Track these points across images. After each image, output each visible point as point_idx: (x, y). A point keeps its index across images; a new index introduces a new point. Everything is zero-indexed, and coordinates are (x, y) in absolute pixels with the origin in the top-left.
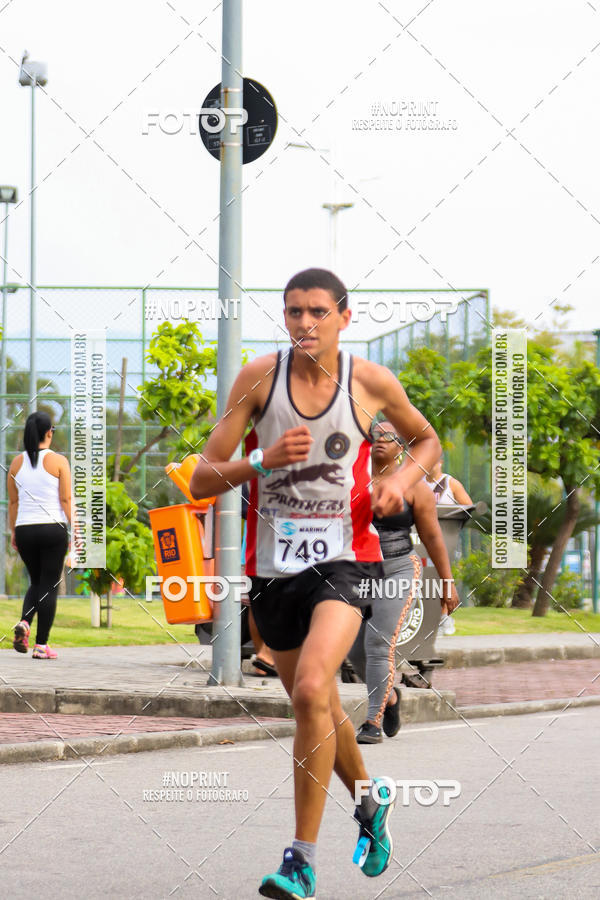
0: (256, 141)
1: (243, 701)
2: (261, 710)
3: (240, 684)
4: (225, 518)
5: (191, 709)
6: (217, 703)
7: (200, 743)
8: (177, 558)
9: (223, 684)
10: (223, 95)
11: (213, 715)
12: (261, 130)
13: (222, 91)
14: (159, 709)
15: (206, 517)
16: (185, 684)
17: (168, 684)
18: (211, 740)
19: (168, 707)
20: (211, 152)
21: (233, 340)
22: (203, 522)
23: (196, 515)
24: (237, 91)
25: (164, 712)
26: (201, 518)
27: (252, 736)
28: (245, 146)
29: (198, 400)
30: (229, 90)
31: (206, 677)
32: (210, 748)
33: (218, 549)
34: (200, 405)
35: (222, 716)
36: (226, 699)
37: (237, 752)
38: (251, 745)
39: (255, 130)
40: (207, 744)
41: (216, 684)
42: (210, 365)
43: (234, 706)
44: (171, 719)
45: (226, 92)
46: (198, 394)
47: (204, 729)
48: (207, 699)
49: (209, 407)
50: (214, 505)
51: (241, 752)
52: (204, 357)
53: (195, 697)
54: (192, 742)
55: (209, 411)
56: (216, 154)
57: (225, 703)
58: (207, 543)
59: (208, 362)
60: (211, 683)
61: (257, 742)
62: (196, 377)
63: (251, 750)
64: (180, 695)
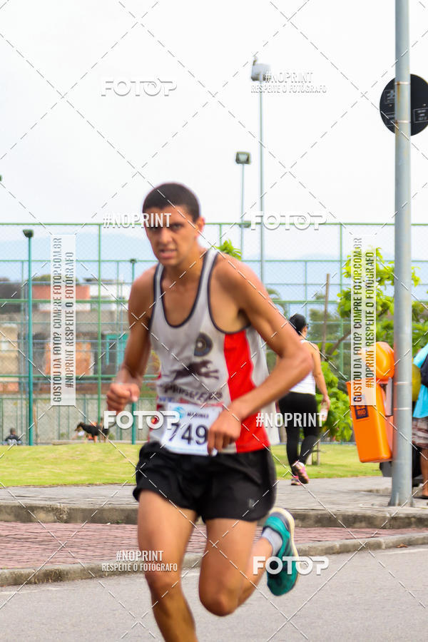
0: (420, 119)
1: (414, 517)
2: (426, 523)
3: (412, 505)
4: (401, 386)
5: (377, 523)
6: (394, 519)
7: (384, 547)
8: (366, 415)
9: (399, 505)
10: (396, 87)
11: (392, 527)
12: (423, 111)
13: (396, 83)
14: (354, 523)
15: (387, 386)
16: (373, 505)
17: (361, 505)
18: (391, 544)
19: (361, 522)
20: (388, 127)
21: (405, 261)
22: (385, 390)
23: (380, 385)
24: (406, 85)
25: (357, 525)
26: (383, 387)
27: (420, 542)
28: (412, 122)
29: (381, 303)
30: (401, 83)
31: (388, 500)
32: (391, 550)
33: (395, 409)
34: (382, 306)
35: (399, 528)
36: (401, 515)
37: (409, 553)
38: (419, 547)
39: (419, 112)
40: (388, 547)
41: (394, 505)
42: (388, 278)
43: (407, 521)
44: (363, 530)
45: (398, 84)
46: (381, 299)
47: (386, 537)
48: (388, 515)
49: (388, 308)
50: (393, 378)
51: (414, 553)
52: (385, 273)
53: (380, 514)
54: (377, 546)
55: (388, 311)
56: (392, 129)
57: (401, 518)
58: (387, 405)
59: (387, 276)
60: (391, 504)
61: (423, 546)
62: (379, 287)
63: (420, 552)
64: (369, 513)
